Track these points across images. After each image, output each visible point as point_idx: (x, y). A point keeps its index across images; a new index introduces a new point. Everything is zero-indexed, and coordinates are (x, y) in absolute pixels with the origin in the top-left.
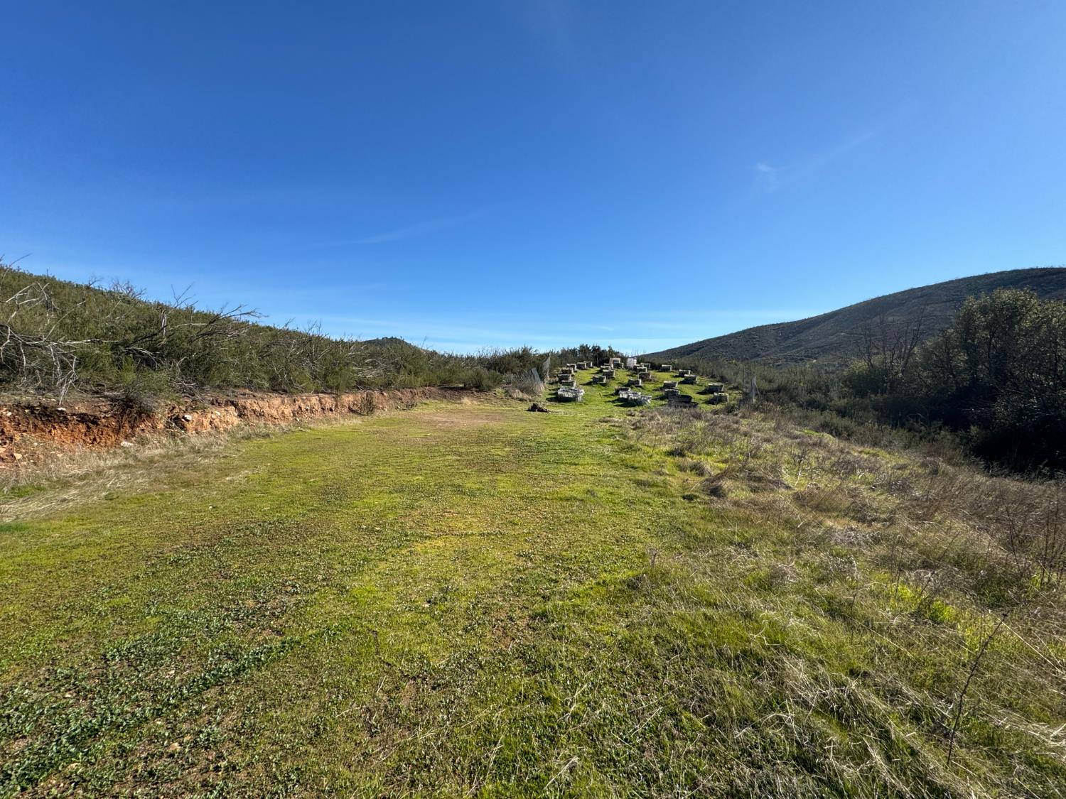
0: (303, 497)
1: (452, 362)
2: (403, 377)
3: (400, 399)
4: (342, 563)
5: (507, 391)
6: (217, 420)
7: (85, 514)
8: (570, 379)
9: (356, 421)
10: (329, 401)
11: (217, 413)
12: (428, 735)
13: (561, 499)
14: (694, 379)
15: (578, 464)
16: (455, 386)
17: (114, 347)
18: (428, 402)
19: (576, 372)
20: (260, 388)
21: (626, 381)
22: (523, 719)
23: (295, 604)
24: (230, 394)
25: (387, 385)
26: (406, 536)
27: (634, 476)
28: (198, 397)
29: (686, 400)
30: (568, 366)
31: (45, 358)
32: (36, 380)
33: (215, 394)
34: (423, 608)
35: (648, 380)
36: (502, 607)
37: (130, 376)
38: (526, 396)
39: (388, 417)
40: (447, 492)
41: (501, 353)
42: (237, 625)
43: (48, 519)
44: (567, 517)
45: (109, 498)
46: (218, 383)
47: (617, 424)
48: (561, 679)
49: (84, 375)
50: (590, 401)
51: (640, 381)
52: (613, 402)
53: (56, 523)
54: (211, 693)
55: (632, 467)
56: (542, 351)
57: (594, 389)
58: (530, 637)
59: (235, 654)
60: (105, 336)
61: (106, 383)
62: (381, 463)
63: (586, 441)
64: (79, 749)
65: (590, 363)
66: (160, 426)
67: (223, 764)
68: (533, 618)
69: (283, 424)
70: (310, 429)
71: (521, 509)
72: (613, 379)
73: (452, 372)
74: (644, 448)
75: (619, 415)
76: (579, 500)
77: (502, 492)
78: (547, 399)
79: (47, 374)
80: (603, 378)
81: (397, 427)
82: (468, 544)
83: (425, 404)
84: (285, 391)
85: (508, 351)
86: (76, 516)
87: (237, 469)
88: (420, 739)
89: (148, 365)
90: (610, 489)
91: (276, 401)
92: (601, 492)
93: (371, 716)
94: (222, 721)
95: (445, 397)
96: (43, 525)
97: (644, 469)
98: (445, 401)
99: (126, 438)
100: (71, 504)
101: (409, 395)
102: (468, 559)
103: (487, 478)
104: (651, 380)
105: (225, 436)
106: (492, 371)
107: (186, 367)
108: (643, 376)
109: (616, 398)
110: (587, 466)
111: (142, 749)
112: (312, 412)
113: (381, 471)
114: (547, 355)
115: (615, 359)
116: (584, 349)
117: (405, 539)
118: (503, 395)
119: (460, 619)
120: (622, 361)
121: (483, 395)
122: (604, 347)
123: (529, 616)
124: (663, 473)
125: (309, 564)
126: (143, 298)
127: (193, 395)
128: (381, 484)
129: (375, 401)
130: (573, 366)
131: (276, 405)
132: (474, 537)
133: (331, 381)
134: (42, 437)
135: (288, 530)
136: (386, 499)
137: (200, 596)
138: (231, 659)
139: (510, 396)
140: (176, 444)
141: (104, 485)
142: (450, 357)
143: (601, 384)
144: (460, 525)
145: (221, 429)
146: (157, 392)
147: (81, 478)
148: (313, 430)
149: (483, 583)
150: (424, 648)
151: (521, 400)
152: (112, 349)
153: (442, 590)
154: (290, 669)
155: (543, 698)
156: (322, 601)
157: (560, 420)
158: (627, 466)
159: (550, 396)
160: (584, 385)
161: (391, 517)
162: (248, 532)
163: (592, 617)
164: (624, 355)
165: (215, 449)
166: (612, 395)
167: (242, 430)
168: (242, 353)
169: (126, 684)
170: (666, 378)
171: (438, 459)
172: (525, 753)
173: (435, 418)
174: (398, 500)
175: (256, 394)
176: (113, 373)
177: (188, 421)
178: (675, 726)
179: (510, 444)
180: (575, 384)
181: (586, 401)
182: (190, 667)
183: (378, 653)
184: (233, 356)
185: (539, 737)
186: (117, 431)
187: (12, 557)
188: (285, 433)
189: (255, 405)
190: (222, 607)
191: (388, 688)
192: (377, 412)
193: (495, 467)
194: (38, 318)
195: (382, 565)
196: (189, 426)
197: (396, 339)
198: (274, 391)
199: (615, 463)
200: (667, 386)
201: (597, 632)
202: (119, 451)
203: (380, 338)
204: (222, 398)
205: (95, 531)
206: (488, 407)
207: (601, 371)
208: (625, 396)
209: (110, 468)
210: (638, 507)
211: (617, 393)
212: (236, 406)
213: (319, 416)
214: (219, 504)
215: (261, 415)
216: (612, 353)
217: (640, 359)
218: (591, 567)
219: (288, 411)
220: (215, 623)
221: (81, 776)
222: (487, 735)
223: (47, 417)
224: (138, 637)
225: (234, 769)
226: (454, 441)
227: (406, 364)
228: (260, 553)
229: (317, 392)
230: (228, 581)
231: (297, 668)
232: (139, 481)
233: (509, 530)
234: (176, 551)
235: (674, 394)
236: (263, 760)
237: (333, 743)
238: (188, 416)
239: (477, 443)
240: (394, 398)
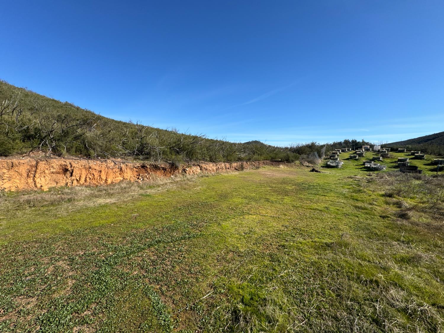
0: (214, 196)
1: (277, 150)
2: (256, 156)
3: (254, 165)
4: (221, 217)
5: (301, 163)
6: (194, 171)
7: (162, 194)
8: (336, 157)
9: (237, 173)
10: (228, 165)
11: (194, 168)
12: (233, 266)
13: (311, 209)
14: (423, 156)
15: (326, 196)
16: (277, 160)
17: (170, 148)
18: (265, 166)
19: (341, 153)
20: (206, 160)
21: (371, 158)
22: (263, 272)
23: (206, 225)
24: (198, 162)
25: (249, 160)
26: (243, 212)
27: (355, 204)
28: (190, 163)
29: (414, 169)
30: (336, 151)
31: (156, 152)
32: (154, 158)
33: (194, 162)
34: (242, 235)
35: (387, 157)
36: (269, 240)
37: (173, 157)
38: (310, 165)
39: (248, 172)
40: (262, 201)
41: (301, 145)
42: (191, 227)
43: (155, 194)
44: (310, 216)
45: (167, 191)
46: (195, 159)
47: (357, 179)
48: (282, 266)
49: (164, 157)
50: (347, 168)
51: (381, 158)
52: (361, 168)
53: (157, 196)
54: (183, 241)
55: (356, 200)
56: (322, 143)
57: (350, 162)
58: (276, 251)
59: (189, 234)
60: (168, 145)
61: (168, 159)
62: (241, 188)
63: (335, 186)
64: (157, 244)
65: (349, 149)
66: (180, 172)
67: (183, 256)
68: (279, 246)
69: (213, 173)
70: (221, 175)
71: (290, 210)
72: (363, 156)
73: (276, 154)
74: (368, 191)
75: (361, 175)
76: (319, 210)
77: (284, 203)
78: (321, 166)
79: (156, 156)
80: (356, 156)
81: (250, 176)
82: (264, 219)
83: (264, 167)
84: (214, 162)
85: (304, 144)
86: (160, 194)
87: (198, 186)
88: (230, 266)
89: (178, 153)
90: (338, 208)
91: (211, 165)
92: (332, 208)
93: (219, 257)
94: (184, 247)
95: (272, 165)
96: (154, 196)
97: (363, 201)
98: (272, 166)
99: (172, 175)
100: (160, 191)
101: (258, 163)
102: (262, 223)
103: (281, 197)
104: (389, 157)
105: (196, 176)
106: (295, 154)
107: (187, 154)
108: (383, 155)
109: (363, 166)
110: (331, 197)
111: (168, 248)
112: (222, 169)
113: (241, 191)
114: (324, 145)
115: (366, 146)
116: (346, 142)
117: (243, 213)
118: (299, 165)
119: (253, 240)
120: (370, 147)
121: (289, 164)
122: (359, 140)
123: (278, 245)
124: (374, 204)
125: (212, 216)
126: (178, 132)
127: (188, 162)
128: (240, 195)
129: (244, 166)
130: (339, 151)
131: (211, 166)
132: (267, 217)
133: (229, 158)
134: (155, 173)
135: (208, 205)
136: (240, 200)
137: (184, 218)
138: (188, 234)
139: (302, 165)
140: (184, 178)
141: (167, 187)
142: (277, 148)
143: (355, 159)
144: (264, 212)
145: (195, 173)
146: (179, 161)
147: (162, 185)
148: (222, 175)
149: (265, 232)
150: (239, 245)
151: (308, 166)
152: (170, 149)
153: (250, 231)
154: (201, 240)
155: (273, 269)
156: (213, 226)
157: (326, 176)
158: (353, 199)
159: (324, 165)
160: (344, 160)
161: (240, 206)
162: (198, 204)
163: (304, 251)
164: (372, 144)
165: (193, 179)
166: (361, 165)
167: (201, 174)
168: (202, 149)
169: (166, 234)
170: (401, 156)
171: (263, 188)
172: (260, 280)
173: (266, 173)
174: (244, 201)
175: (205, 162)
176: (170, 156)
177: (187, 170)
178: (322, 292)
179: (295, 185)
180: (338, 159)
181: (343, 168)
182: (179, 234)
183: (225, 243)
184: (199, 150)
185: (267, 278)
186: (170, 173)
187: (148, 202)
188: (213, 176)
189: (205, 166)
190: (188, 222)
191: (225, 252)
192: (245, 170)
193: (286, 193)
194: (155, 141)
195: (233, 220)
196: (187, 172)
197: (257, 141)
198: (211, 161)
199: (347, 197)
200: (400, 160)
201: (304, 257)
202: (171, 178)
203: (251, 141)
204: (196, 164)
205: (164, 199)
206: (292, 169)
207: (356, 153)
208: (369, 166)
209: (168, 183)
210: (350, 217)
211: (364, 164)
212: (199, 166)
213: (224, 170)
214: (192, 196)
215: (206, 169)
216: (364, 143)
217: (382, 146)
218: (312, 235)
219: (215, 168)
220: (186, 226)
221: (157, 249)
222: (250, 272)
223: (156, 168)
224: (170, 224)
225: (185, 257)
226: (271, 182)
227: (257, 151)
228: (199, 210)
229: (224, 162)
230: (191, 216)
231: (203, 241)
232: (174, 187)
233: (283, 217)
234: (180, 206)
235: (404, 165)
236: (191, 258)
237: (208, 260)
238: (187, 169)
239: (281, 183)
240: (252, 164)
